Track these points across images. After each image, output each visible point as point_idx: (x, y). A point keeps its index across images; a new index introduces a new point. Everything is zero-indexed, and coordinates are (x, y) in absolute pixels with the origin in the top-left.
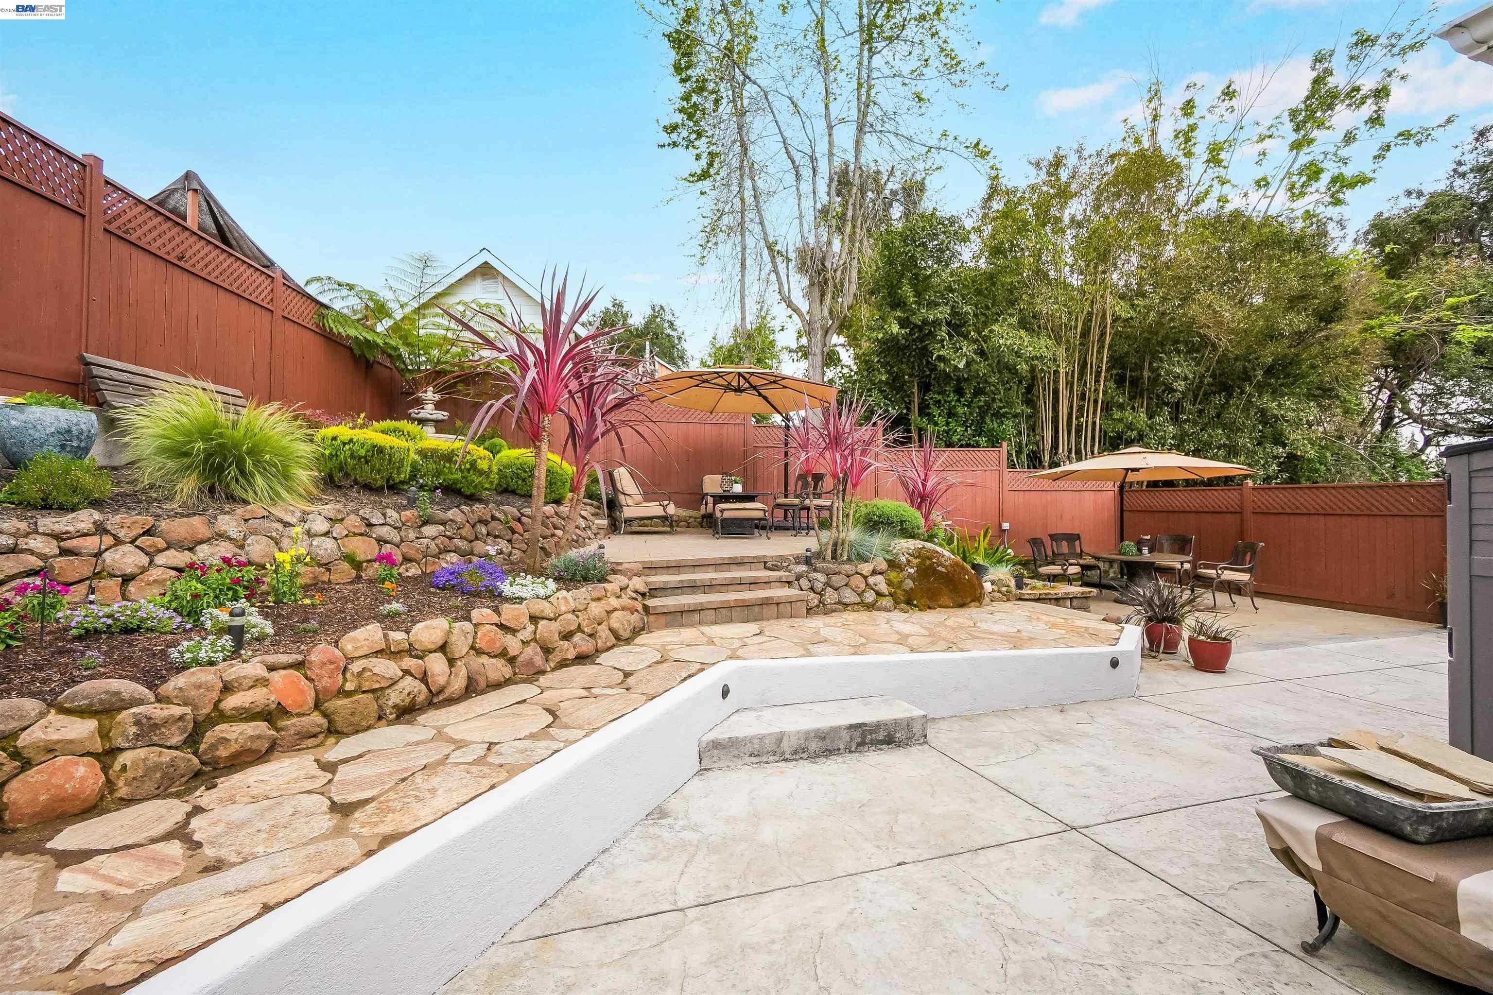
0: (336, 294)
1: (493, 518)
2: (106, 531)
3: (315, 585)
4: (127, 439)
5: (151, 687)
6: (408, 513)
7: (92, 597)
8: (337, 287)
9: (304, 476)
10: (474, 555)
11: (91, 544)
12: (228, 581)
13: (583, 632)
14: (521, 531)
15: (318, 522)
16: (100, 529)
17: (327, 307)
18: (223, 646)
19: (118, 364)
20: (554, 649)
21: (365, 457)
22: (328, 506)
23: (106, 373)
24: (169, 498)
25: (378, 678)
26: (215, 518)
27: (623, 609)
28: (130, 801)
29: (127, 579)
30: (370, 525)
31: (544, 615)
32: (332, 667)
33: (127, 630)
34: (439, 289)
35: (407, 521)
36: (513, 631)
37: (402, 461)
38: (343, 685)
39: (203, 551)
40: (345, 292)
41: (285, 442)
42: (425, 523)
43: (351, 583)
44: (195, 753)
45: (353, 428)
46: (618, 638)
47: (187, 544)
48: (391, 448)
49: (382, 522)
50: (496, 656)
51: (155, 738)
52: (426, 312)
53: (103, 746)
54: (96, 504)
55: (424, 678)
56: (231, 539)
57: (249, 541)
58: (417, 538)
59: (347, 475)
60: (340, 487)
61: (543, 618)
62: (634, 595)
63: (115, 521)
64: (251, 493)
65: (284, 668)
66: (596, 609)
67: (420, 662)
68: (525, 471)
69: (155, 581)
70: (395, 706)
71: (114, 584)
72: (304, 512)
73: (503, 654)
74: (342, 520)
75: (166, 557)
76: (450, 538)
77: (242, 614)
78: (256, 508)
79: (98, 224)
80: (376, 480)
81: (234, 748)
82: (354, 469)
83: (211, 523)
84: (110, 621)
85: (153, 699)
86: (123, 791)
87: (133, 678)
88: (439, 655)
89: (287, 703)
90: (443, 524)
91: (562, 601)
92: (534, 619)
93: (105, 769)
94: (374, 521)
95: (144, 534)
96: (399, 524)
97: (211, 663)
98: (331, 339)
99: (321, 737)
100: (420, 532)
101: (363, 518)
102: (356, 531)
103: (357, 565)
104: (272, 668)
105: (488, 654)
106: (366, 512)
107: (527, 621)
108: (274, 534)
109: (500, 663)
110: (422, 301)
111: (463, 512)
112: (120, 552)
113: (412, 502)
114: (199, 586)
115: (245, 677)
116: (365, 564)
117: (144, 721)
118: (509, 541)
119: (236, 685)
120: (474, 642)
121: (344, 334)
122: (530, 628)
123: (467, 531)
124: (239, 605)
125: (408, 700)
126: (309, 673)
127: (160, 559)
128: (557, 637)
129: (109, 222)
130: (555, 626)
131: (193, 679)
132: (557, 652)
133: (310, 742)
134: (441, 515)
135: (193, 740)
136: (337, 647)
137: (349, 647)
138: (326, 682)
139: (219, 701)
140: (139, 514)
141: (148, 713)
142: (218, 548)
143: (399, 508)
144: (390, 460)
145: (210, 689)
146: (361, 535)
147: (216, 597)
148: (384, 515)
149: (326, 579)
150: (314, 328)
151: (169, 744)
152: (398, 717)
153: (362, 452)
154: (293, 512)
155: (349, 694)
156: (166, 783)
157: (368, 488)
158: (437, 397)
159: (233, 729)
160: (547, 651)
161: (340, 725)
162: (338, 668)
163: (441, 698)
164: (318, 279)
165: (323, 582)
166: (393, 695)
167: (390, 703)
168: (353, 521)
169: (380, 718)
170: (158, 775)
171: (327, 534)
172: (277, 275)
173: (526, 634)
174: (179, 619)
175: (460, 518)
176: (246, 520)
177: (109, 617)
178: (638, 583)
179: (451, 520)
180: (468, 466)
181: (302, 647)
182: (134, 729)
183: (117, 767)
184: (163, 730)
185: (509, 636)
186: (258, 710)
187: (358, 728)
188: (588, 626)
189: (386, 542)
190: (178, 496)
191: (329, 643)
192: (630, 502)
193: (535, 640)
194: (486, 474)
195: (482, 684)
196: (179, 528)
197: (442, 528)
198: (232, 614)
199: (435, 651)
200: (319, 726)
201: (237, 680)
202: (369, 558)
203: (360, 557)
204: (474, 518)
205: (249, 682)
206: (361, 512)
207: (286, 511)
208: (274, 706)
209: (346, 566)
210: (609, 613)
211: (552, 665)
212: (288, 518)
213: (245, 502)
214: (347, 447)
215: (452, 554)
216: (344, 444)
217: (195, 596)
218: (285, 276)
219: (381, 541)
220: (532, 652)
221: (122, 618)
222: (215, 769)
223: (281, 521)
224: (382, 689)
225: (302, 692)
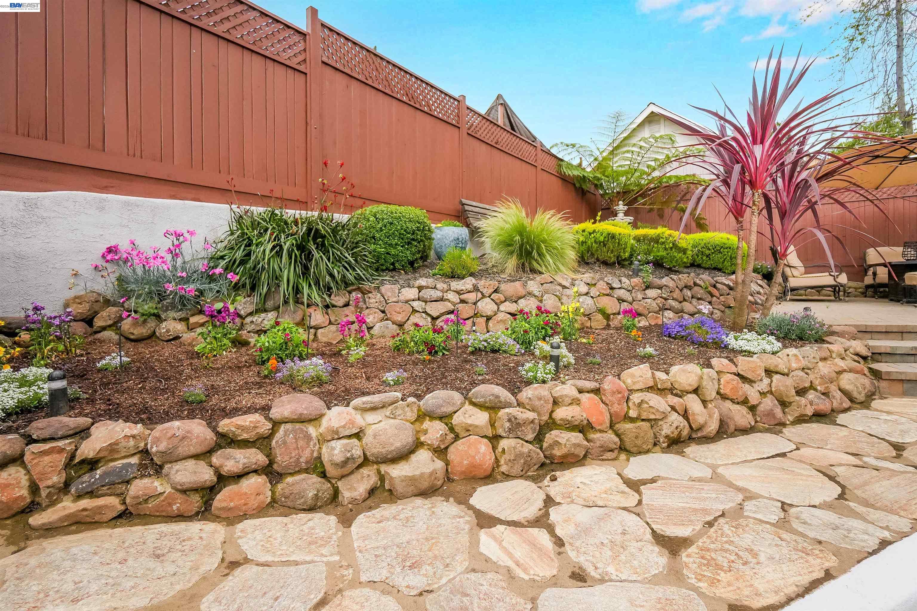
0: (565, 152)
1: (695, 284)
2: (478, 290)
3: (583, 329)
4: (483, 239)
5: (514, 394)
6: (635, 280)
7: (474, 328)
8: (566, 147)
9: (572, 255)
10: (684, 313)
11: (472, 297)
12: (542, 323)
13: (816, 390)
14: (718, 295)
15: (582, 286)
16: (476, 289)
17: (562, 160)
18: (550, 370)
19: (474, 204)
20: (790, 403)
21: (603, 242)
22: (585, 275)
23: (470, 208)
24: (503, 271)
25: (654, 411)
26: (526, 282)
27: (851, 371)
28: (508, 475)
29: (489, 318)
30: (612, 288)
31: (778, 369)
32: (620, 396)
33: (494, 351)
34: (625, 135)
35: (636, 286)
36: (751, 382)
37: (626, 244)
38: (627, 412)
39: (522, 303)
40: (570, 150)
41: (559, 234)
42: (647, 287)
43: (604, 329)
44: (541, 449)
45: (594, 223)
46: (852, 400)
47: (514, 299)
48: (620, 234)
49: (619, 286)
50: (738, 403)
51: (520, 433)
52: (618, 151)
53: (492, 433)
54: (472, 275)
55: (685, 415)
56: (535, 296)
57: (544, 298)
58: (643, 298)
59: (592, 254)
60: (587, 264)
61: (777, 373)
62: (856, 358)
63: (481, 283)
64: (544, 268)
65: (588, 392)
66: (824, 368)
67: (681, 400)
68: (709, 249)
69: (501, 320)
70: (667, 437)
71: (483, 320)
72: (573, 279)
73: (745, 402)
74: (595, 284)
75: (505, 306)
76: (666, 299)
77: (558, 347)
78: (546, 277)
79: (464, 131)
80: (610, 257)
81: (564, 451)
82: (597, 250)
83: (524, 285)
84: (486, 344)
85: (516, 404)
86: (504, 468)
87: (503, 386)
88: (694, 396)
89: (593, 420)
90: (660, 288)
91: (793, 359)
92: (769, 372)
93: (494, 448)
94: (614, 285)
95: (494, 292)
96: (630, 288)
97: (544, 382)
98: (565, 179)
99: (616, 451)
100: (645, 294)
101: (608, 284)
102: (605, 292)
103: (607, 317)
104: (581, 391)
105: (732, 401)
106: (609, 279)
107: (763, 374)
108: (558, 293)
109: (744, 410)
110: (615, 145)
111: (673, 280)
112: (485, 302)
113: (636, 273)
114: (527, 325)
115: (566, 396)
116: (612, 316)
117: (513, 419)
118: (710, 303)
119: (560, 400)
120: (719, 388)
121: (571, 175)
122: (766, 381)
123: (677, 294)
124: (555, 340)
125: (676, 433)
126: (604, 398)
127: (502, 307)
128: (793, 392)
129: (469, 129)
130: (789, 381)
131: (536, 393)
132: (794, 407)
133: (609, 455)
134: (658, 282)
135: (539, 439)
136: (619, 379)
137: (629, 381)
138: (616, 408)
139: (552, 412)
140: (491, 280)
141: (515, 414)
142: (529, 302)
143: (629, 277)
144: (619, 243)
145: (546, 401)
146: (607, 295)
147: (536, 333)
148: (620, 281)
149: (588, 325)
150: (556, 174)
151: (526, 439)
152: (669, 446)
153: (602, 239)
154: (567, 279)
155: (632, 420)
156: (526, 468)
157: (606, 263)
158: (626, 208)
159: (563, 435)
160: (784, 404)
161: (628, 445)
162: (623, 397)
163: (699, 435)
164: (556, 145)
165: (587, 327)
166: (665, 427)
167: (663, 433)
168: (602, 285)
169: (655, 444)
170: (522, 461)
171: (587, 294)
172: (538, 145)
173: (764, 385)
174: (518, 346)
175: (671, 284)
176: (542, 284)
177: (486, 341)
178: (858, 346)
179: (665, 286)
180: (671, 245)
181: (597, 377)
182: (507, 425)
183: (500, 449)
184: (523, 428)
185: (747, 386)
186: (576, 423)
187: (641, 450)
188: (820, 384)
189: (624, 301)
190: (507, 271)
191: (614, 376)
192: (795, 273)
193: (771, 392)
194: (684, 251)
195: (732, 428)
196: (509, 288)
197: (659, 291)
198: (552, 347)
199: (690, 393)
200: (615, 444)
201: (561, 397)
202: (614, 312)
203: (609, 311)
204: (681, 284)
205: (568, 400)
206: (606, 279)
207: (563, 278)
208: (585, 422)
209: (600, 317)
210: (839, 373)
211: (791, 418)
212: (564, 283)
213: (541, 273)
214: (592, 235)
215: (669, 312)
216: (590, 234)
217: (526, 332)
218: (542, 145)
219: (621, 300)
220: (769, 403)
221: (491, 343)
222: (552, 463)
223: (560, 285)
224: (655, 420)
225: (601, 413)
